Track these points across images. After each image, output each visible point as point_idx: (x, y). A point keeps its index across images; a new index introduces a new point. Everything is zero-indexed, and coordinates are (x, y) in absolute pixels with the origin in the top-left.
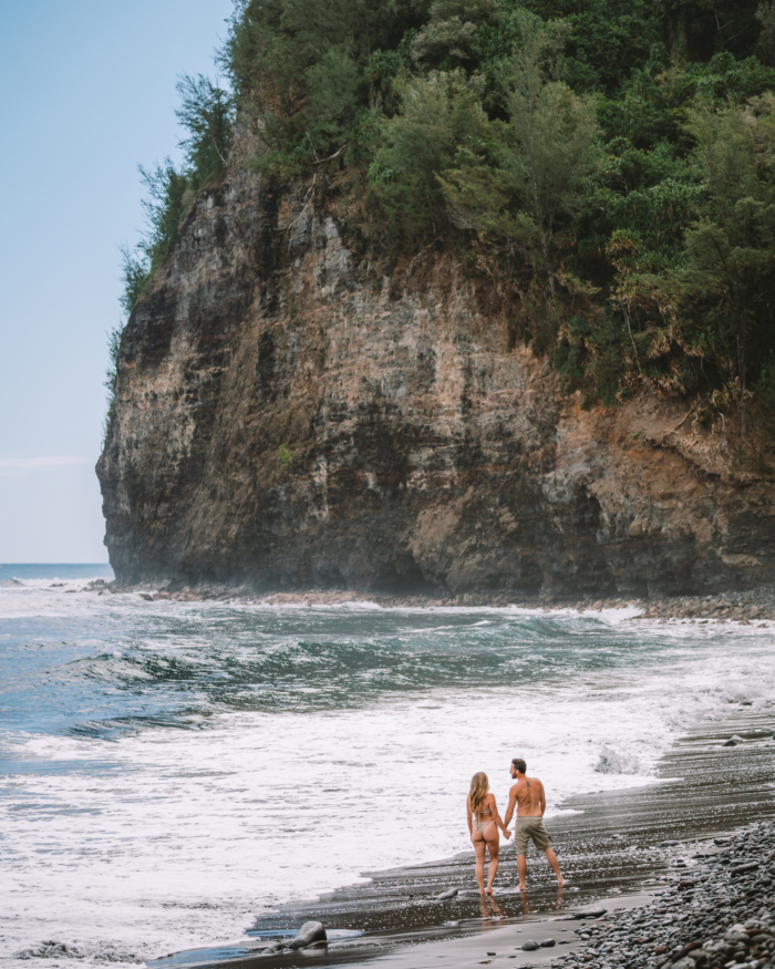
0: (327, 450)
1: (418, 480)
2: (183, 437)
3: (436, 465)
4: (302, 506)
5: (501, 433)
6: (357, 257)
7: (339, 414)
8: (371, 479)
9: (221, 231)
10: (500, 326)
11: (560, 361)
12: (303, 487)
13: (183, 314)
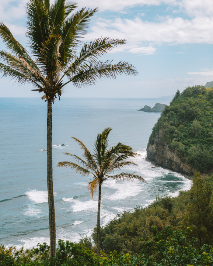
0: (167, 160)
1: (173, 163)
2: (155, 151)
3: (174, 163)
4: (165, 163)
5: (178, 163)
6: (169, 149)
7: (168, 158)
8: (170, 162)
9: (158, 137)
10: (178, 157)
11: (181, 160)
12: (165, 162)
13: (155, 142)
